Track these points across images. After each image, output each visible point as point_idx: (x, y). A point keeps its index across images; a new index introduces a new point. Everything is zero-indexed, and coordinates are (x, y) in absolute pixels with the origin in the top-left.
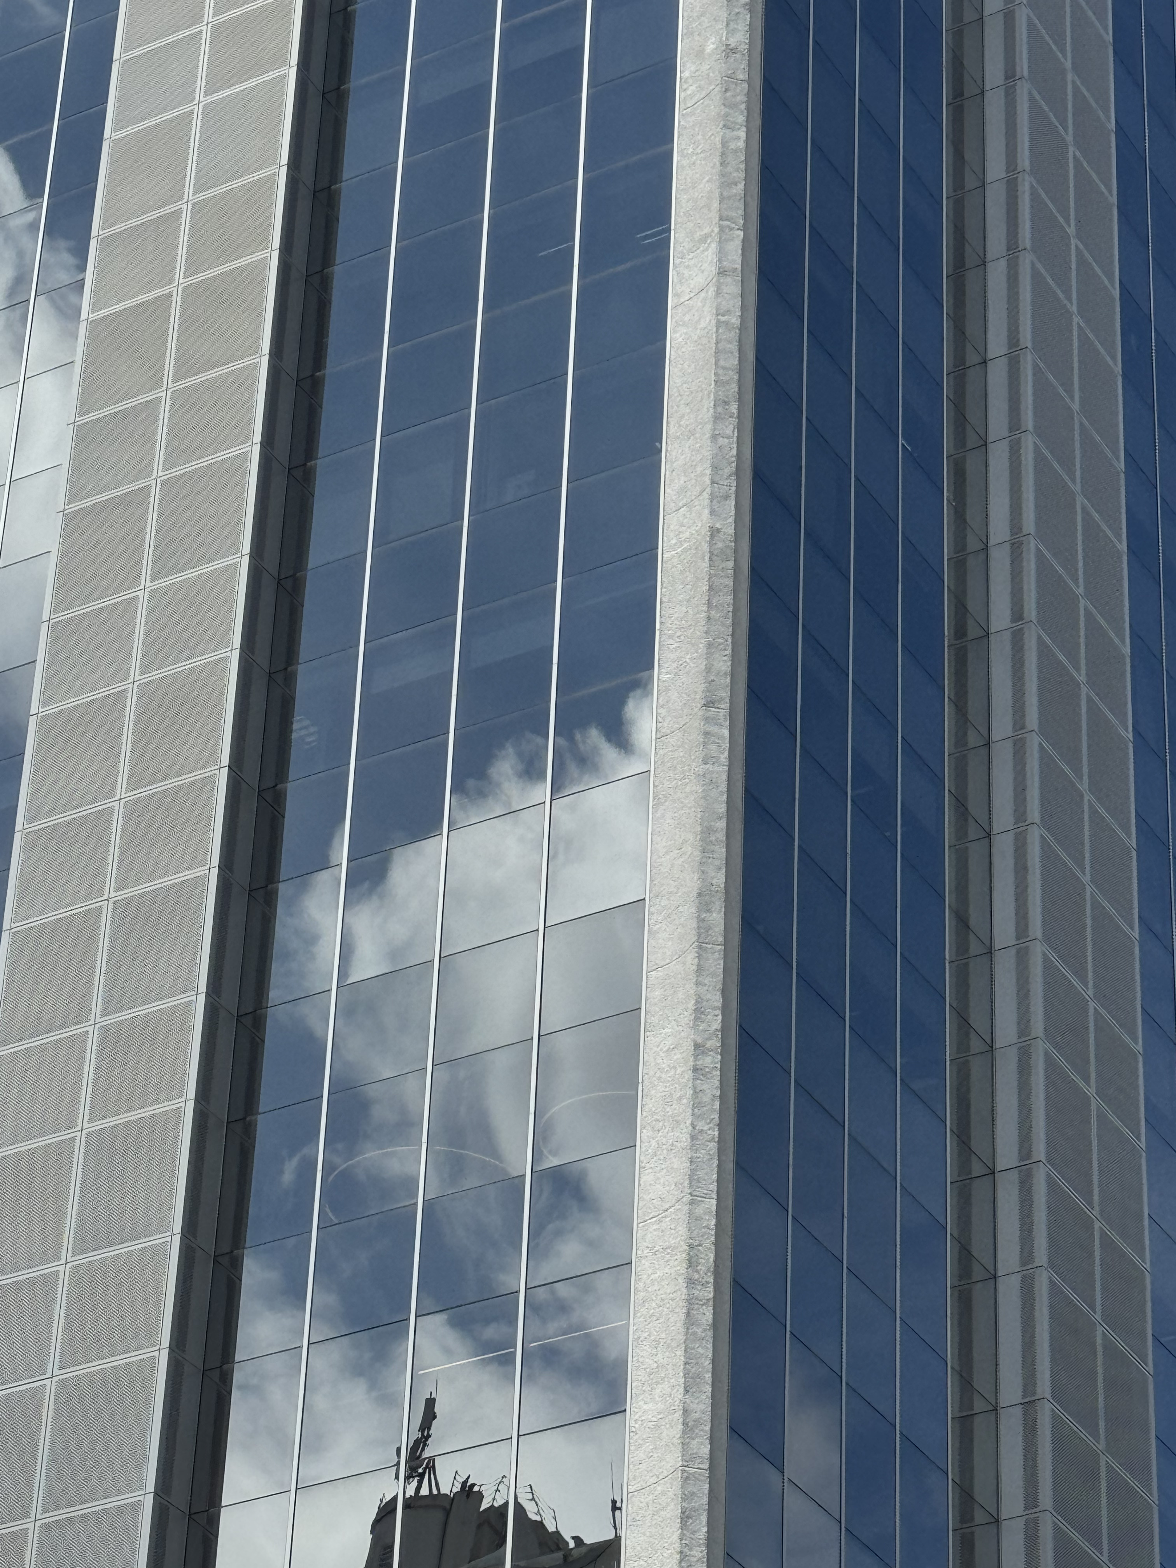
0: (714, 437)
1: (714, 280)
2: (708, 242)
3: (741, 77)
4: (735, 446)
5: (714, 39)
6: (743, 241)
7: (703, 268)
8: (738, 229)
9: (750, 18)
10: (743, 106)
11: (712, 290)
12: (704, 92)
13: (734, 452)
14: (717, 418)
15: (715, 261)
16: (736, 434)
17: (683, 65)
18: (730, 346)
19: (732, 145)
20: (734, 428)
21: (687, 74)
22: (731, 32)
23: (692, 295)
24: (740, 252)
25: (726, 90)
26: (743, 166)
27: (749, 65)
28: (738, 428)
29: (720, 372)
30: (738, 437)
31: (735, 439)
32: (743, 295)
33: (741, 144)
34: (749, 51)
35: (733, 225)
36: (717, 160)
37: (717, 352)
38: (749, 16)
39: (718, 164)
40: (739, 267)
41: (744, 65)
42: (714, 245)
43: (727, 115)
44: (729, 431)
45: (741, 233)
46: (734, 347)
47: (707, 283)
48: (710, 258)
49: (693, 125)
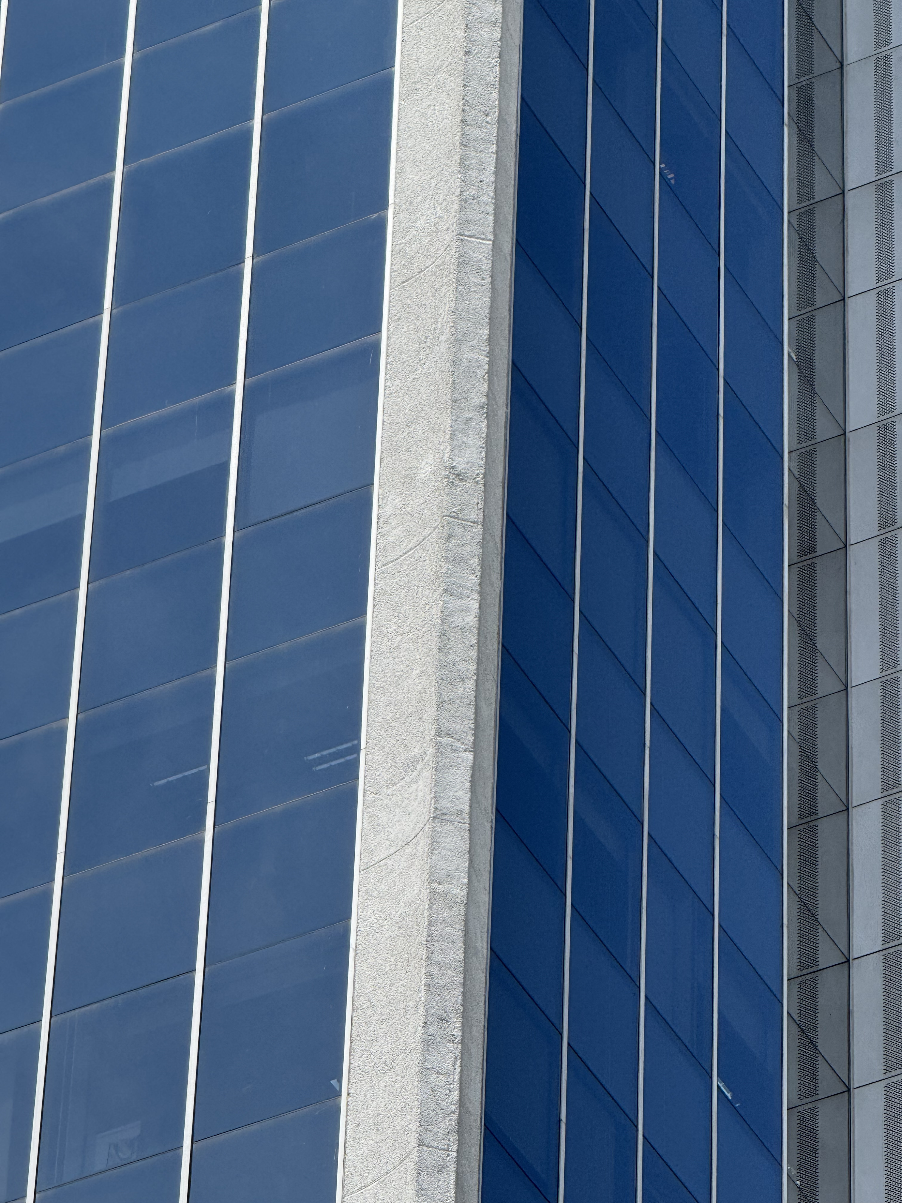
0: (424, 1072)
1: (427, 827)
2: (418, 768)
3: (473, 517)
4: (456, 1086)
5: (431, 457)
6: (473, 768)
7: (410, 809)
8: (465, 751)
9: (488, 426)
10: (476, 561)
11: (423, 842)
12: (415, 539)
13: (455, 1096)
14: (428, 1044)
15: (429, 798)
16: (458, 1070)
17: (382, 497)
18: (451, 931)
19: (457, 621)
20: (456, 1057)
21: (388, 510)
22: (457, 447)
23: (392, 850)
24: (468, 785)
25: (450, 537)
26: (474, 653)
27: (485, 500)
28: (461, 1058)
29: (435, 971)
30: (461, 1072)
31: (457, 1076)
32: (471, 853)
33: (471, 619)
34: (485, 475)
35: (458, 744)
36: (433, 643)
37: (430, 939)
38: (486, 422)
39: (435, 651)
40: (467, 808)
41: (477, 498)
42: (427, 774)
43: (449, 575)
44: (448, 1065)
45: (470, 756)
46: (456, 932)
47: (415, 832)
48: (421, 794)
49: (397, 589)
